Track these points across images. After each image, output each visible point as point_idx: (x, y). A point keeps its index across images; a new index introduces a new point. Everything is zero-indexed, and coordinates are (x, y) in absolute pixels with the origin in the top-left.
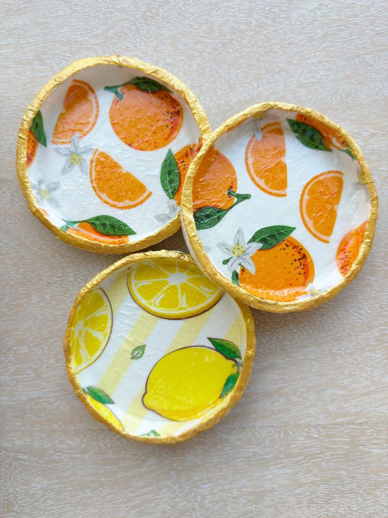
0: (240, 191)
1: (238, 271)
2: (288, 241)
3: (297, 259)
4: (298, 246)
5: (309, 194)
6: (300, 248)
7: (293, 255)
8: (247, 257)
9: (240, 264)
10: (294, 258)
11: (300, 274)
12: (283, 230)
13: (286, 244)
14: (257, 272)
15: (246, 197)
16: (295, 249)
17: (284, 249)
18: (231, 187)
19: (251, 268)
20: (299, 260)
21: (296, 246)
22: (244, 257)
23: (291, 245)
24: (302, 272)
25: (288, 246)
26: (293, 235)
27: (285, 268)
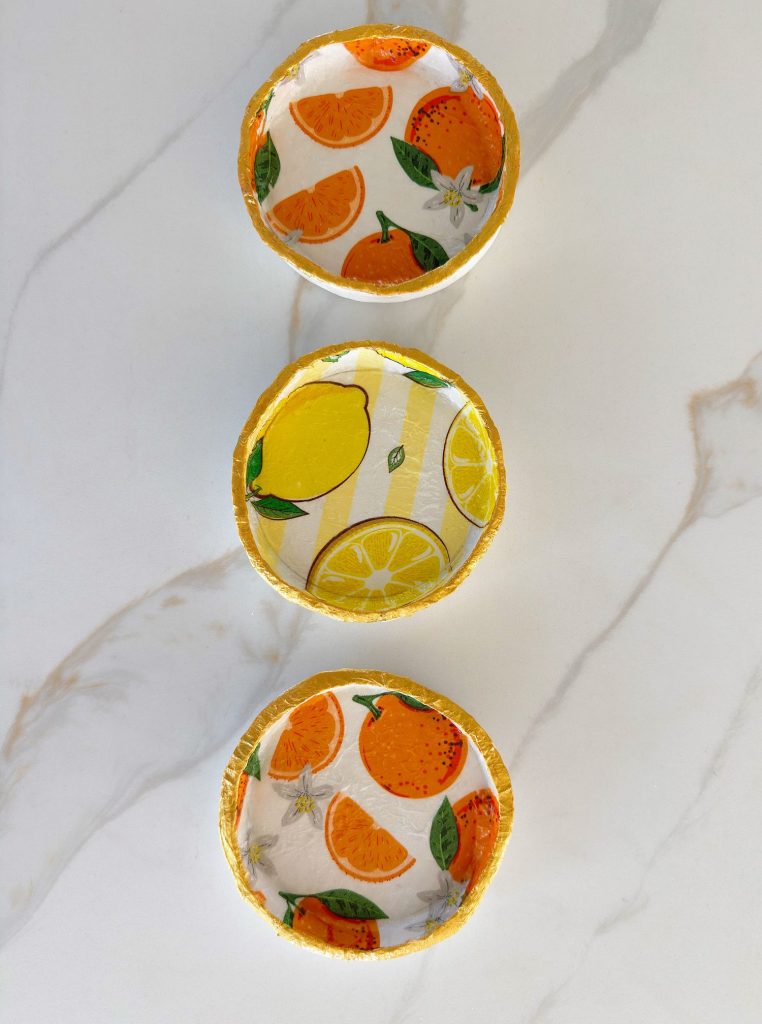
0: (376, 227)
1: (477, 188)
2: (412, 140)
3: (429, 119)
4: (413, 124)
5: (340, 138)
7: (426, 126)
8: (456, 183)
9: (469, 188)
10: (429, 123)
11: (446, 108)
12: (400, 153)
13: (417, 141)
14: (468, 164)
15: (381, 216)
16: (418, 127)
17: (424, 141)
18: (378, 241)
19: (467, 173)
20: (428, 116)
21: (414, 127)
22: (457, 187)
23: (415, 134)
24: (441, 106)
25: (418, 138)
26: (401, 136)
27: (447, 130)
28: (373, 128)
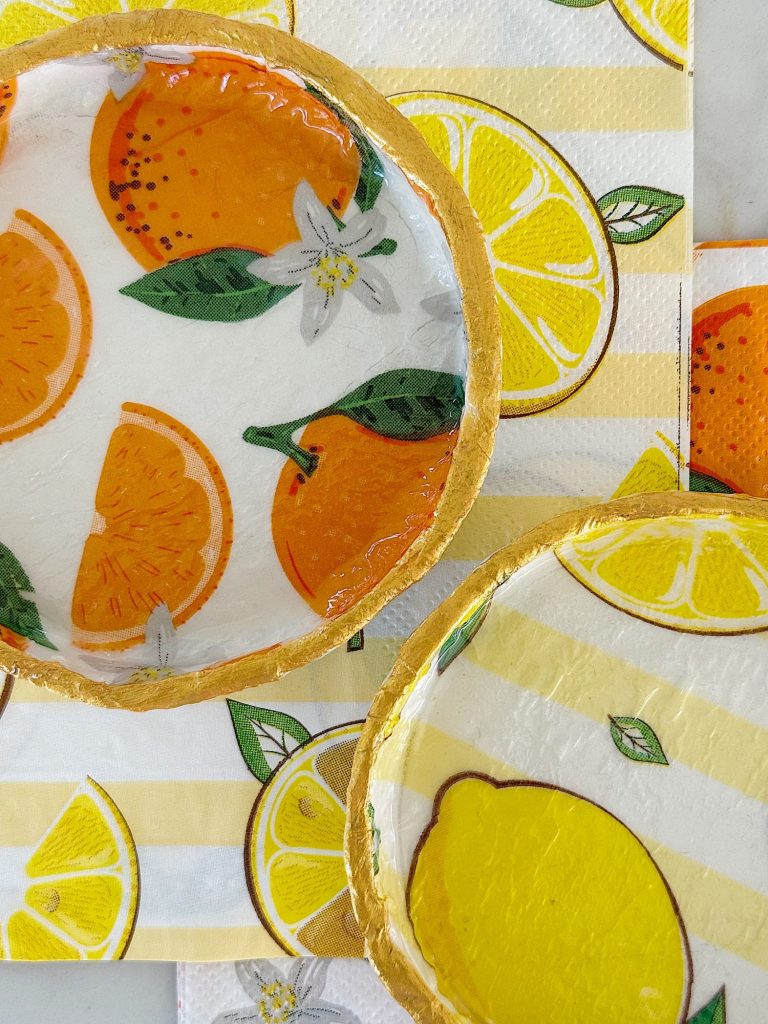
0: (272, 463)
1: (352, 208)
2: (159, 258)
3: (143, 190)
4: (129, 229)
6: (124, 224)
7: (153, 206)
8: (310, 240)
9: (341, 226)
10: (151, 196)
11: (146, 138)
12: (166, 299)
13: (169, 247)
14: (290, 188)
16: (142, 223)
17: (179, 234)
18: (300, 479)
19: (308, 204)
20: (136, 185)
21: (137, 231)
22: (321, 246)
23: (151, 240)
24: (136, 143)
25: (164, 240)
26: (133, 270)
27: (194, 172)
28: (74, 312)
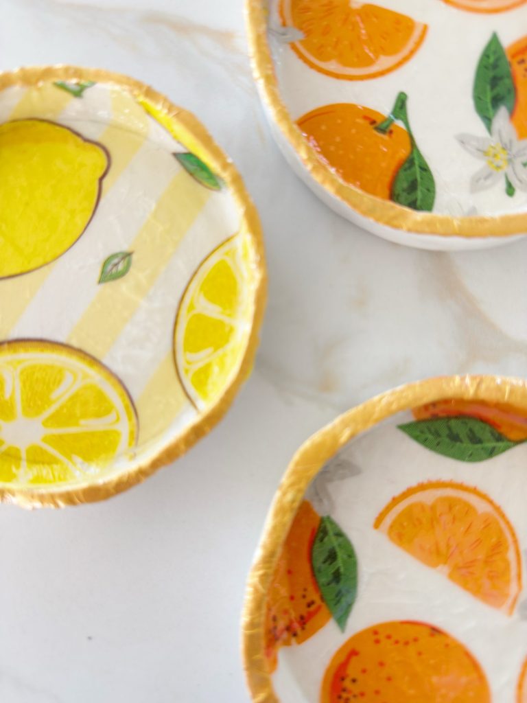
0: (385, 108)
13: (519, 63)
15: (401, 104)
18: (373, 122)
22: (514, 150)
